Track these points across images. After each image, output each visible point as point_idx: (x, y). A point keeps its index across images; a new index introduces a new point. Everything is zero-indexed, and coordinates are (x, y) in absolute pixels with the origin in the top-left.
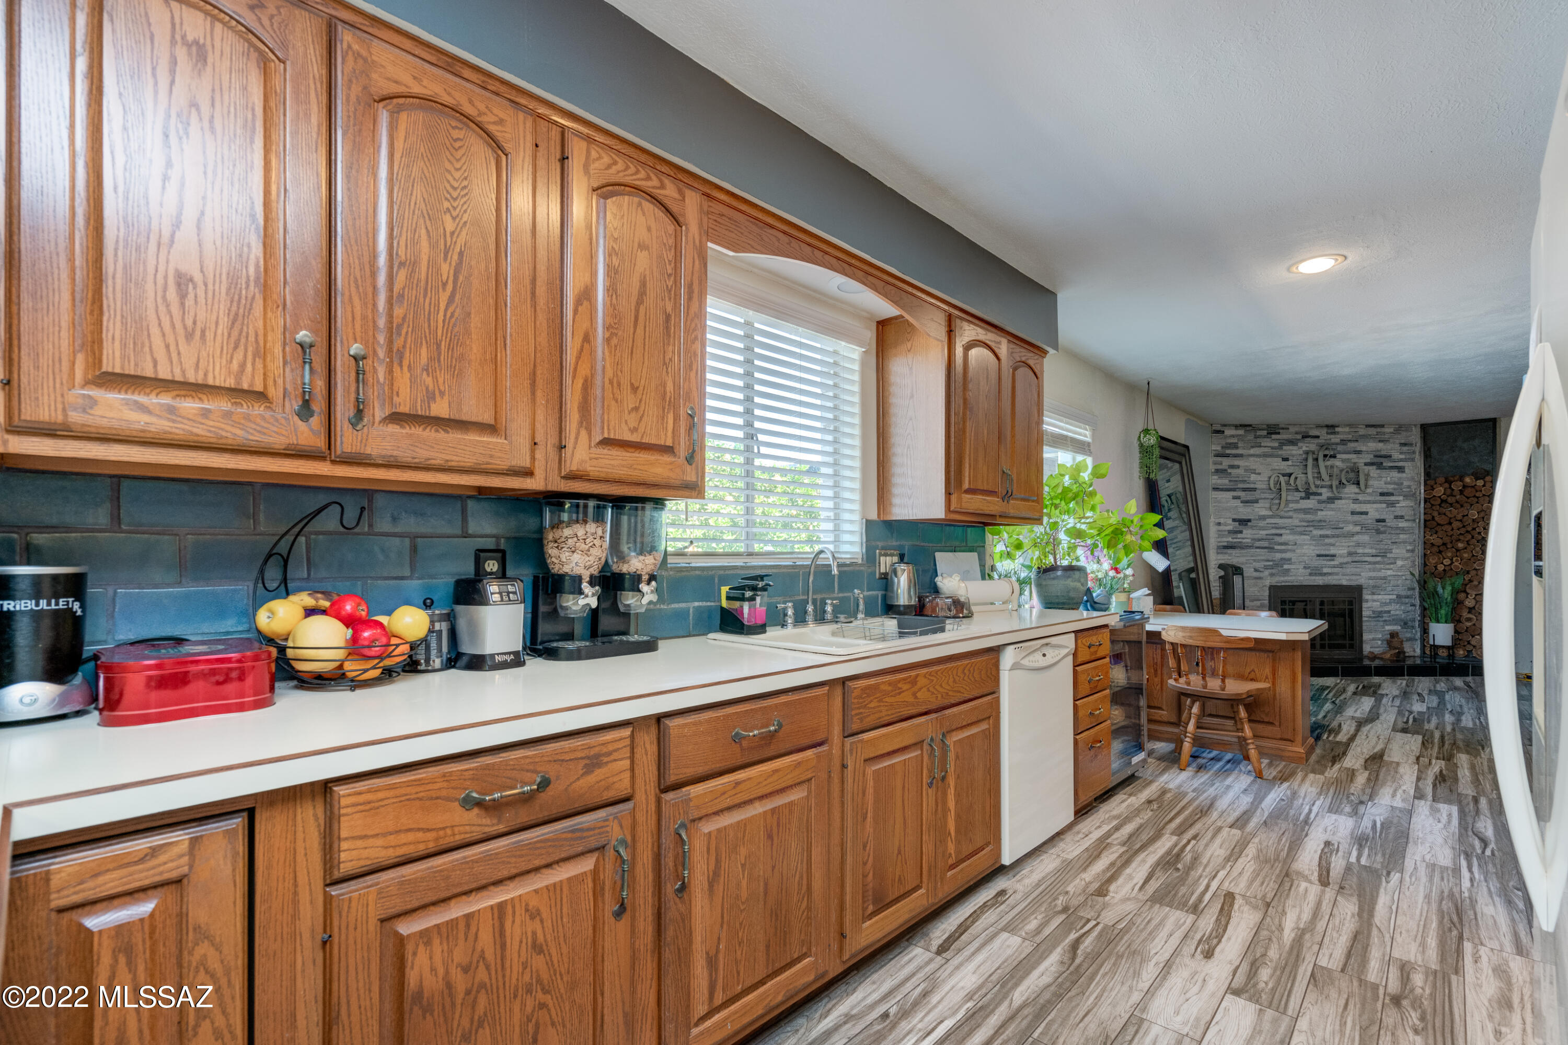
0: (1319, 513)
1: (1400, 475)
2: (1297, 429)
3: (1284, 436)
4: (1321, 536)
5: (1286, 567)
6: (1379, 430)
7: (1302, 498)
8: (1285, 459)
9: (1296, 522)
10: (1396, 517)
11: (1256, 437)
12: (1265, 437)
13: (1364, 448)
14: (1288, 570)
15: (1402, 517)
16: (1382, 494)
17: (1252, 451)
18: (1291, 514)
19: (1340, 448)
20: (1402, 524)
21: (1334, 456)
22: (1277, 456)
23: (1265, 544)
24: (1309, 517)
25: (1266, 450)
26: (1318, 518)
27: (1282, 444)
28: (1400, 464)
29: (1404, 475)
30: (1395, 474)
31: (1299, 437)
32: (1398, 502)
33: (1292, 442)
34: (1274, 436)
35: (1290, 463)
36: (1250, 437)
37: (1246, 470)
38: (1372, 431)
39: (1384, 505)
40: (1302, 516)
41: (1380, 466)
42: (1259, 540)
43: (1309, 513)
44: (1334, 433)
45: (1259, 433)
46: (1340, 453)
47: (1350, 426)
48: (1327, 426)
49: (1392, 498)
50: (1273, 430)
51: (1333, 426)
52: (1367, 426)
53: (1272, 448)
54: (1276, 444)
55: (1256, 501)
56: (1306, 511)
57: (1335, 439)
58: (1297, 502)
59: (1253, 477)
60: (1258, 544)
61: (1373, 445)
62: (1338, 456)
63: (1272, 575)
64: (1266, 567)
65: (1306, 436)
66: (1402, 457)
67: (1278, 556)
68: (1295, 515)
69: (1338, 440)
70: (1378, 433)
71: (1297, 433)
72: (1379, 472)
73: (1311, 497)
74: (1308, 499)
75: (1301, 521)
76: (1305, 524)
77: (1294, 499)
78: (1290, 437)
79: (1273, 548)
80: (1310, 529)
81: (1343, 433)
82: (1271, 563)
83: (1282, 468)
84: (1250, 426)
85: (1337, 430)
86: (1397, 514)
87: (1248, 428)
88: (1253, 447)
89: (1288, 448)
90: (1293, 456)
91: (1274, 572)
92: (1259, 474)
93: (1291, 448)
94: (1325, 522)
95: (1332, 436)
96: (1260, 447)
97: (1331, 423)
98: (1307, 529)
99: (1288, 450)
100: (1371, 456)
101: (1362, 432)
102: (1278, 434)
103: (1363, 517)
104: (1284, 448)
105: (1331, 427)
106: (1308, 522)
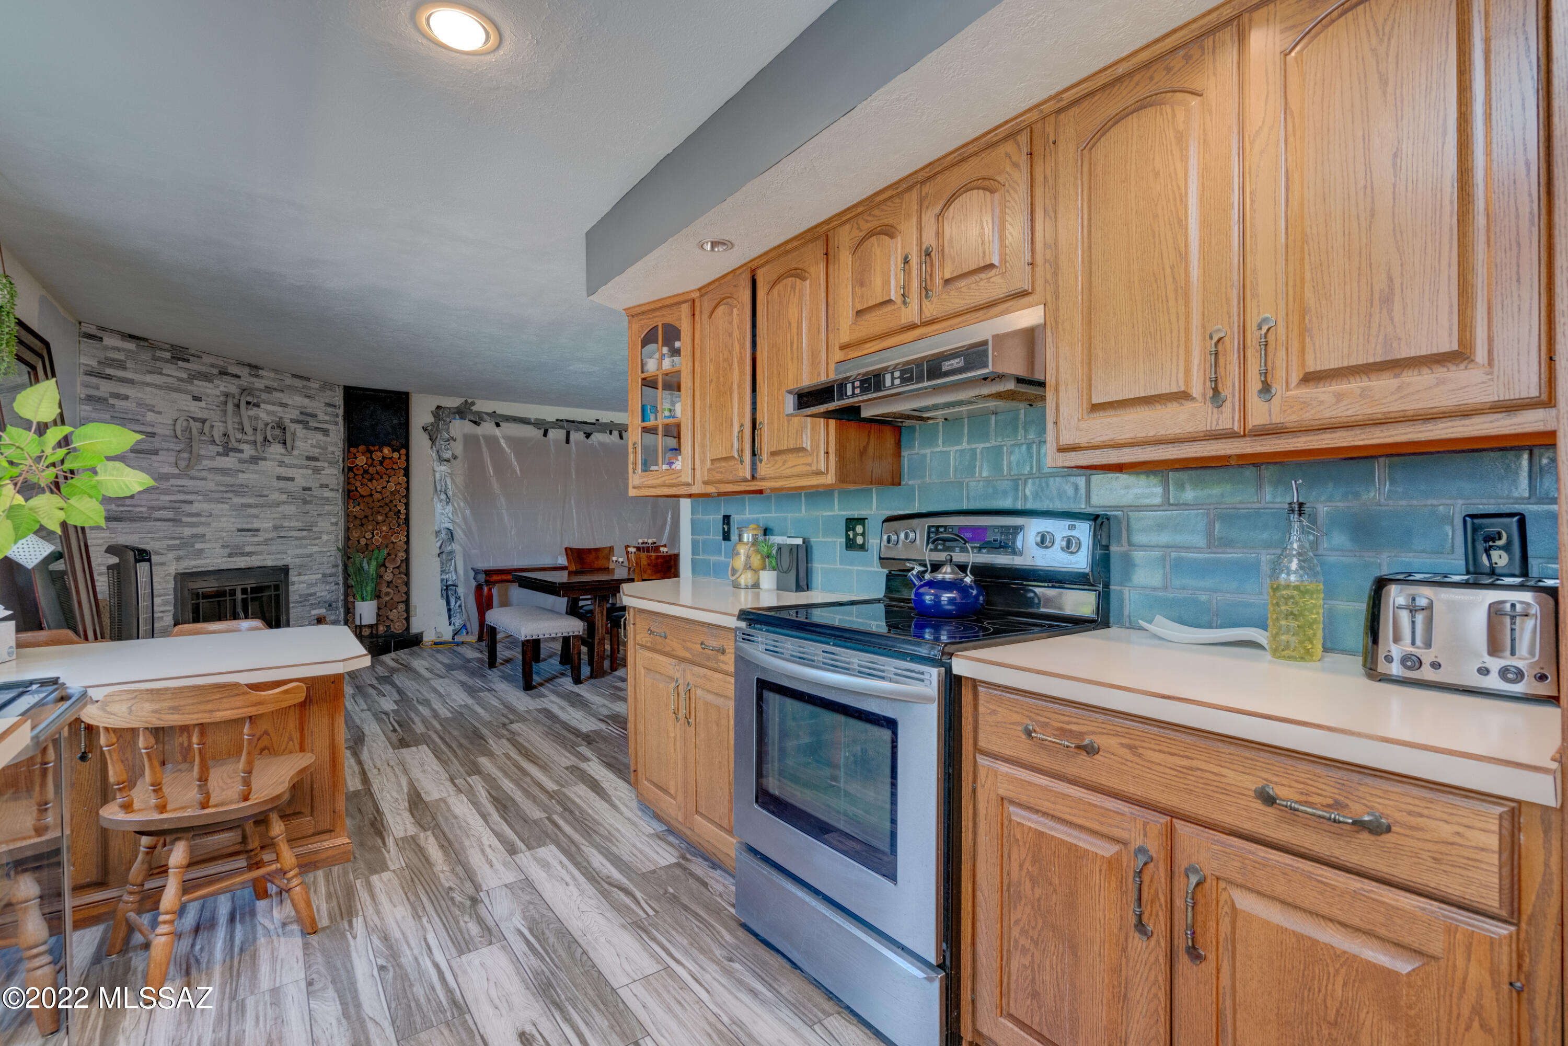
0: (240, 475)
1: (325, 438)
2: (212, 360)
3: (194, 366)
4: (243, 505)
5: (198, 546)
6: (305, 383)
7: (219, 454)
8: (197, 399)
9: (211, 485)
10: (322, 486)
11: (155, 358)
12: (167, 361)
13: (290, 402)
14: (201, 551)
15: (327, 486)
16: (309, 458)
17: (148, 378)
18: (204, 474)
19: (264, 396)
20: (328, 494)
22: (186, 392)
23: (169, 514)
24: (229, 480)
25: (170, 380)
26: (239, 482)
27: (193, 376)
28: (326, 426)
29: (328, 439)
30: (319, 436)
31: (215, 371)
32: (323, 468)
33: (206, 377)
34: (181, 364)
35: (203, 404)
36: (146, 356)
37: (139, 405)
38: (298, 383)
39: (310, 471)
40: (219, 478)
41: (306, 425)
42: (160, 509)
43: (227, 474)
44: (257, 376)
45: (159, 354)
46: (264, 402)
47: (275, 371)
48: (250, 365)
49: (318, 464)
50: (179, 354)
51: (256, 367)
52: (294, 376)
53: (179, 379)
54: (185, 376)
55: (156, 452)
56: (224, 471)
57: (259, 384)
58: (212, 458)
59: (150, 416)
60: (158, 514)
61: (298, 400)
62: (262, 406)
63: (178, 558)
64: (170, 548)
65: (223, 373)
66: (327, 418)
67: (187, 531)
68: (210, 476)
69: (262, 386)
70: (304, 386)
71: (212, 366)
72: (305, 431)
73: (231, 454)
74: (227, 455)
75: (217, 485)
76: (223, 489)
77: (209, 454)
78: (204, 369)
79: (180, 521)
80: (230, 495)
81: (267, 378)
82: (178, 542)
83: (192, 409)
84: (146, 340)
85: (261, 372)
86: (322, 482)
87: (142, 343)
88: (150, 372)
89: (200, 383)
90: (208, 396)
91: (181, 553)
92: (160, 413)
93: (204, 384)
94: (247, 486)
95: (255, 380)
96: (161, 374)
97: (254, 362)
98: (225, 495)
99: (200, 386)
100: (298, 412)
101: (289, 381)
102: (188, 361)
103: (290, 483)
104: (196, 382)
105: (254, 368)
106: (227, 486)
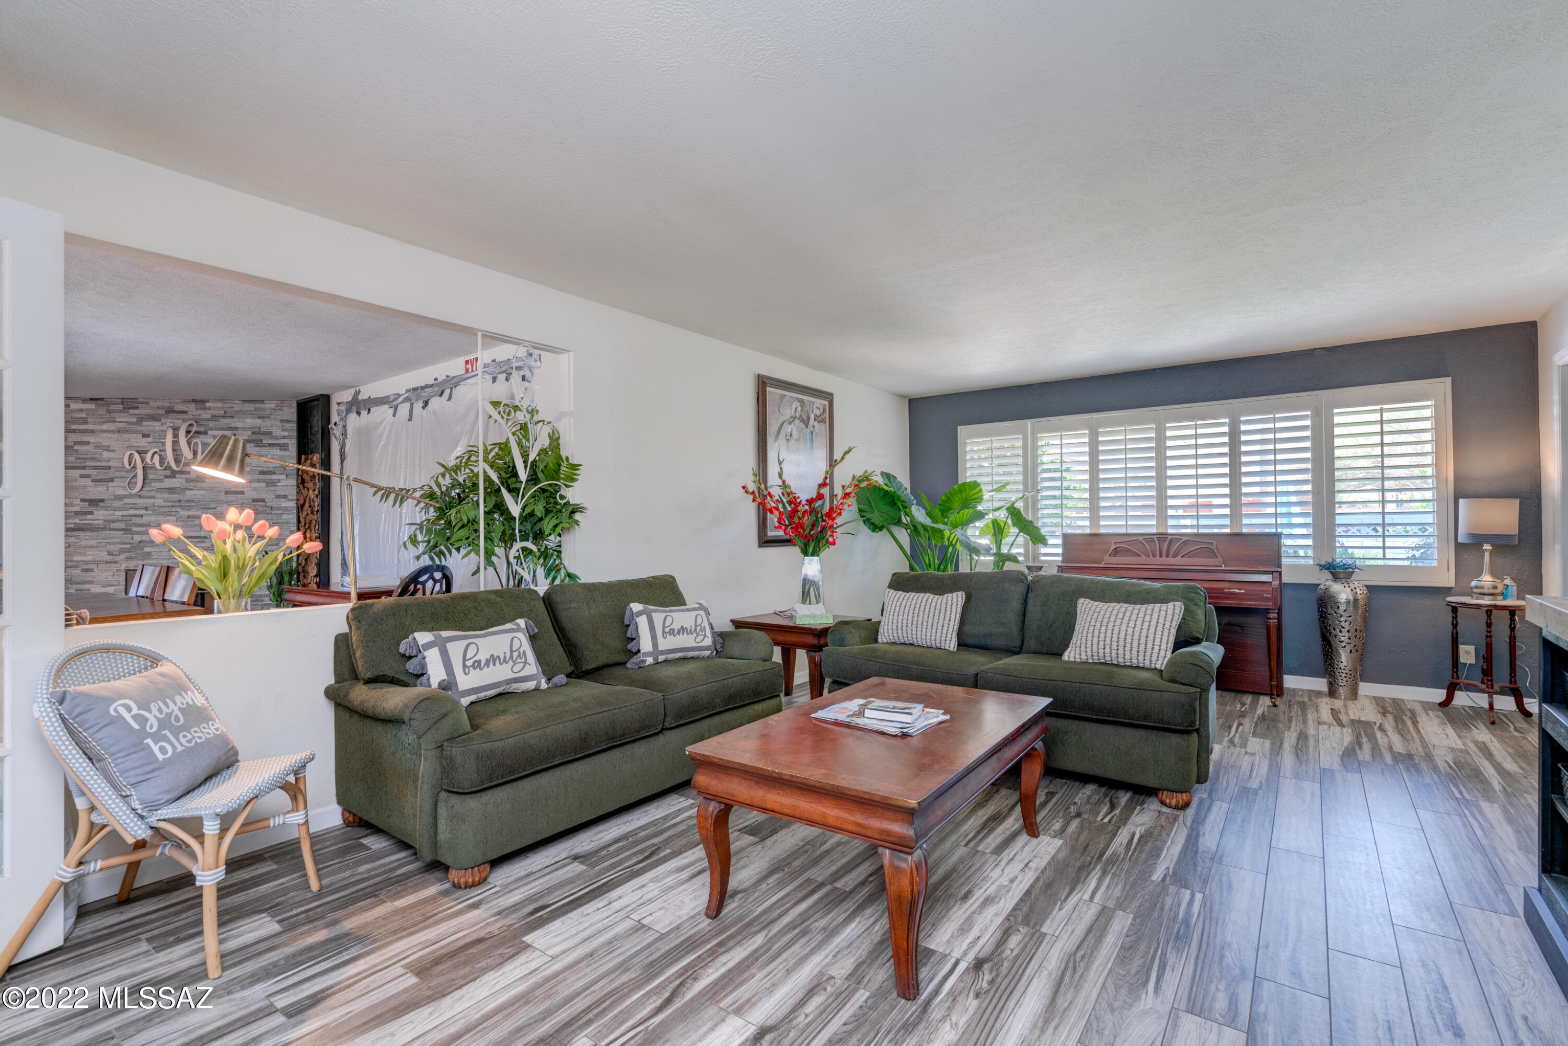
0: (187, 492)
1: (283, 453)
2: (160, 403)
3: (142, 411)
4: (189, 517)
5: (146, 550)
6: (258, 405)
7: (166, 477)
8: (145, 436)
9: (160, 502)
10: (278, 497)
11: (109, 411)
12: (120, 411)
13: (240, 425)
14: (149, 554)
15: (285, 497)
16: (262, 473)
17: (104, 427)
18: (153, 493)
19: (211, 424)
20: (284, 504)
21: (205, 433)
22: (136, 432)
23: (122, 526)
24: (176, 497)
25: (121, 425)
26: (185, 498)
27: (141, 420)
28: (283, 441)
29: (287, 453)
30: (277, 452)
31: (162, 412)
32: (279, 481)
33: (154, 418)
34: (132, 411)
35: (151, 439)
36: (102, 411)
37: (96, 447)
38: (250, 407)
39: (263, 485)
40: (166, 496)
41: (258, 443)
42: (113, 522)
43: (175, 493)
44: (205, 408)
45: (112, 407)
46: (211, 429)
47: (222, 400)
48: (194, 401)
49: (274, 477)
50: (129, 404)
51: (203, 402)
52: (244, 401)
53: (129, 423)
54: (134, 420)
55: (112, 480)
56: (171, 491)
57: (206, 415)
58: (161, 481)
59: (106, 455)
60: (113, 525)
61: (250, 422)
62: (210, 433)
63: (128, 559)
64: (122, 551)
65: (170, 411)
66: (286, 434)
67: (137, 538)
68: (158, 495)
69: (209, 416)
70: (256, 410)
71: (158, 408)
72: (258, 449)
73: (177, 476)
74: (174, 477)
75: (165, 501)
76: (170, 504)
77: (158, 477)
78: (151, 412)
79: (131, 530)
80: (179, 509)
81: (216, 407)
82: (129, 546)
83: (142, 444)
84: (102, 399)
85: (207, 405)
86: (278, 493)
87: (99, 402)
88: (105, 422)
89: (149, 423)
90: (155, 432)
91: (132, 554)
92: (114, 451)
93: (151, 423)
94: (193, 501)
95: (202, 412)
96: (115, 422)
97: (199, 398)
98: (174, 509)
99: (148, 426)
100: (250, 433)
101: (238, 406)
102: (138, 408)
103: (239, 496)
104: (144, 423)
105: (200, 402)
106: (174, 502)
